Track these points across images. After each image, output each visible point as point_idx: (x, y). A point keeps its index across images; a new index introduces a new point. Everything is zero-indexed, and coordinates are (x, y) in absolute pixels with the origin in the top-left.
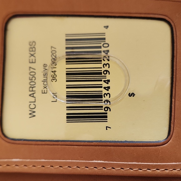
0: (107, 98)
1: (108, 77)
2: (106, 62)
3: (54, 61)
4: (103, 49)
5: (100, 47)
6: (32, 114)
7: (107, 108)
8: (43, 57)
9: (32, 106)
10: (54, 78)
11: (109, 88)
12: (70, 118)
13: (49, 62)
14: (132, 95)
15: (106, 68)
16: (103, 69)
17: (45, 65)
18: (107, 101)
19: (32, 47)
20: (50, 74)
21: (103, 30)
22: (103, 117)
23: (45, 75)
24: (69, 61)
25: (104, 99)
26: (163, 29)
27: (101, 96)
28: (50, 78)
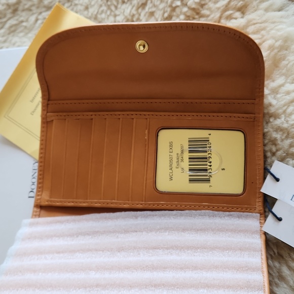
0: (210, 171)
1: (211, 160)
2: (210, 152)
3: (182, 152)
4: (208, 146)
5: (206, 145)
6: (171, 179)
7: (210, 176)
8: (177, 150)
9: (171, 175)
10: (182, 160)
11: (211, 166)
12: (191, 181)
13: (180, 152)
14: (224, 169)
15: (210, 155)
16: (208, 156)
17: (178, 154)
18: (210, 172)
19: (171, 145)
20: (180, 158)
21: (208, 136)
22: (208, 180)
23: (178, 159)
24: (190, 152)
25: (208, 171)
26: (239, 136)
27: (207, 170)
28: (180, 160)
